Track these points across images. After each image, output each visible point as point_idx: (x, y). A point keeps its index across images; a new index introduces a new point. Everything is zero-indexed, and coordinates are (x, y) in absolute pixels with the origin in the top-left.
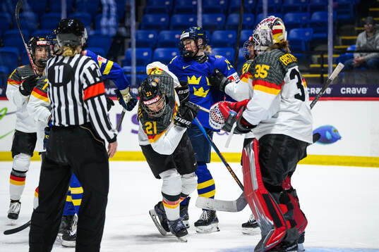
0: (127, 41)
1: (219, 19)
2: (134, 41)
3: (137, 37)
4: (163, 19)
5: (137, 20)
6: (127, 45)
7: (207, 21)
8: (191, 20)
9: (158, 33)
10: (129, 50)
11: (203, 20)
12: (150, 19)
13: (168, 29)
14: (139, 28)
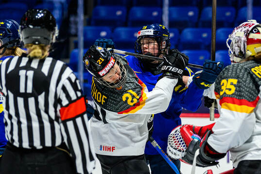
0: (73, 39)
1: (191, 14)
2: (81, 39)
3: (85, 35)
4: (119, 13)
5: (85, 13)
6: (72, 45)
7: (175, 16)
8: (155, 14)
9: (113, 31)
10: (76, 51)
11: (170, 15)
12: (103, 12)
13: (125, 25)
14: (88, 23)
